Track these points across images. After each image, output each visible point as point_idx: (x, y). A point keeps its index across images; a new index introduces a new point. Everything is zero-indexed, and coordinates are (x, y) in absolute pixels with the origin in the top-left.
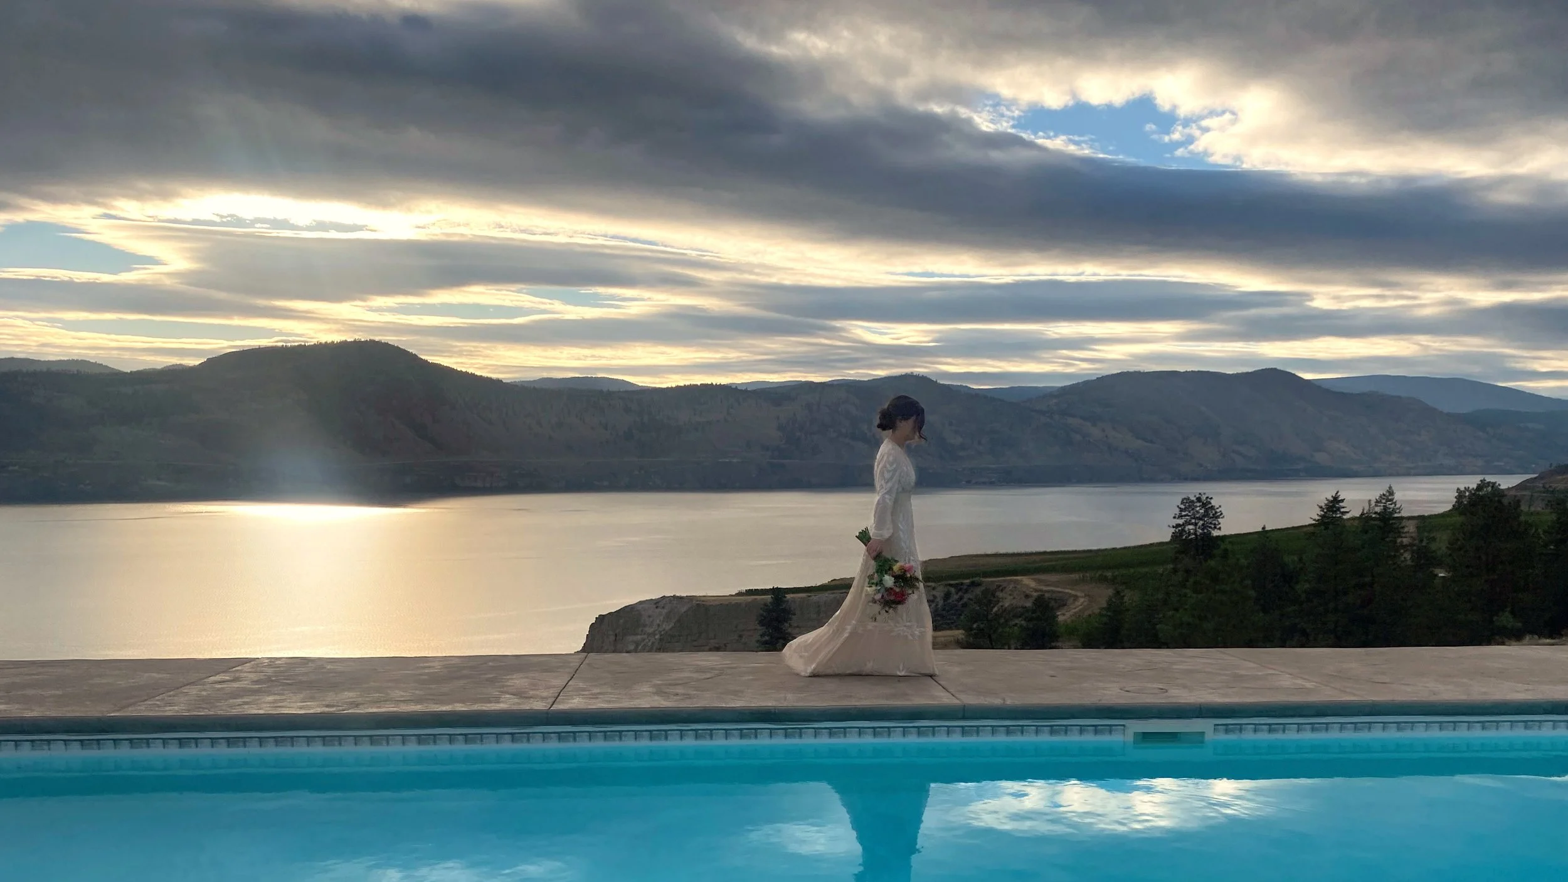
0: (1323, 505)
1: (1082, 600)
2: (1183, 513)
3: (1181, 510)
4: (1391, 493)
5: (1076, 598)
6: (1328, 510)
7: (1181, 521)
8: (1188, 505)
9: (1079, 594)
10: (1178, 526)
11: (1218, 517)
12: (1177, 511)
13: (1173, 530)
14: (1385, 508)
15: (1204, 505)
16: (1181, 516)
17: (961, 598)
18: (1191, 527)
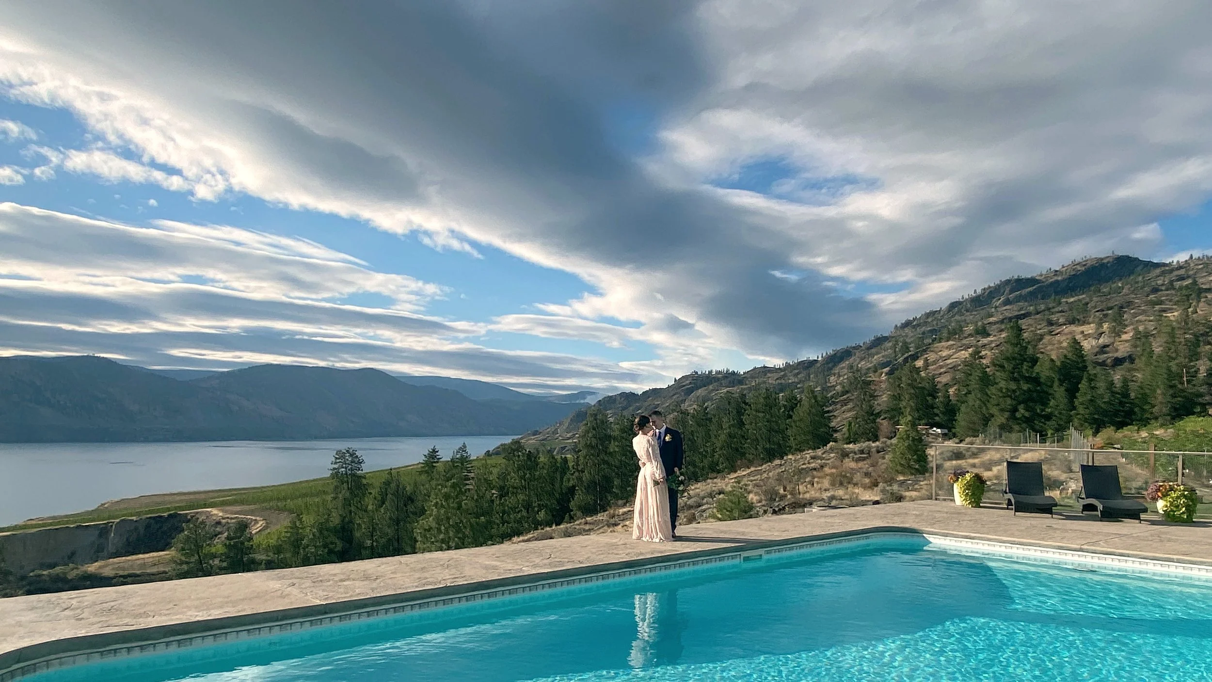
0: (426, 454)
1: (261, 523)
2: (338, 461)
3: (337, 458)
4: (465, 446)
5: (256, 522)
6: (430, 457)
7: (336, 466)
8: (340, 455)
9: (258, 518)
10: (334, 469)
11: (361, 463)
12: (334, 460)
13: (331, 472)
14: (462, 456)
15: (351, 455)
16: (336, 463)
17: (161, 528)
18: (343, 470)
